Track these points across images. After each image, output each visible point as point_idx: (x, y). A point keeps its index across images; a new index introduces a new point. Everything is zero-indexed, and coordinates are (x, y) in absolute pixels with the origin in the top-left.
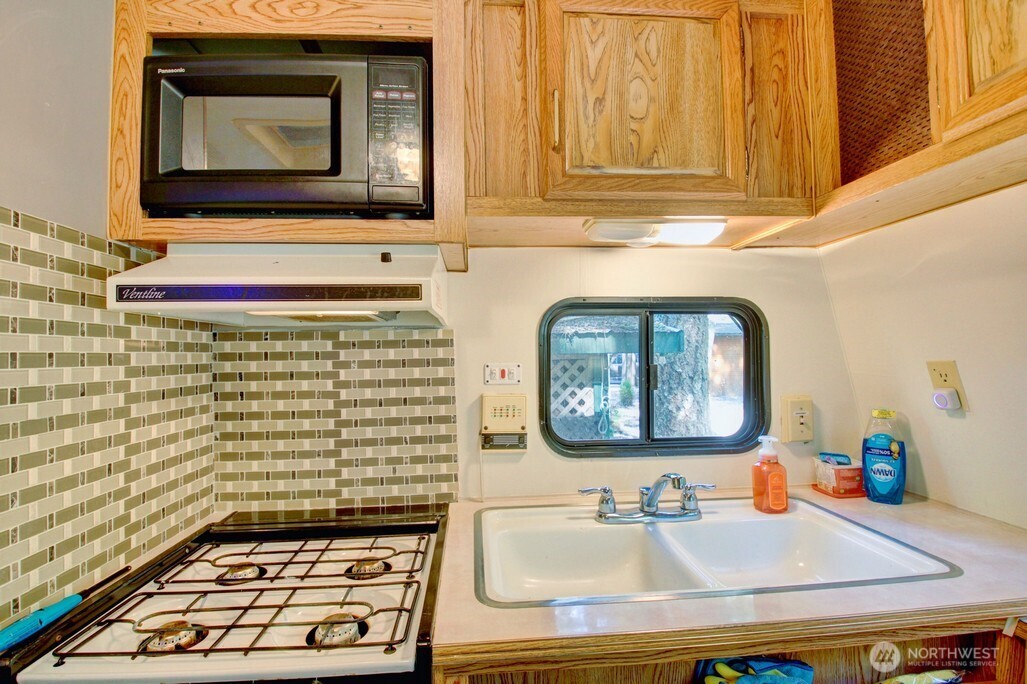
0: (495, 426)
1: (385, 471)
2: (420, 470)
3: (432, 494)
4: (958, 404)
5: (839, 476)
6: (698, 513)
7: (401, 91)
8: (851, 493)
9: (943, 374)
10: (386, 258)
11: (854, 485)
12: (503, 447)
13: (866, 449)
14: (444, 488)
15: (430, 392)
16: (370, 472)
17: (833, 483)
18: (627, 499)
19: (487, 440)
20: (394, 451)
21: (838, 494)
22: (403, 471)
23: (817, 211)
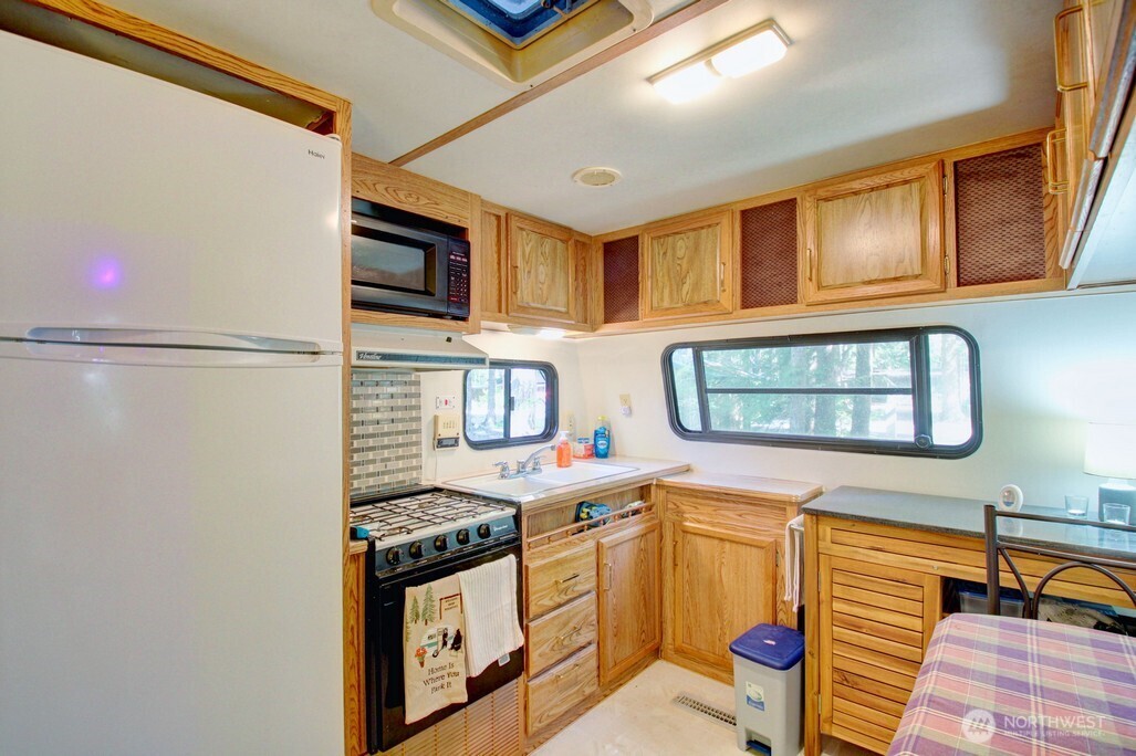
0: (444, 433)
1: (379, 467)
2: (401, 464)
3: (407, 479)
4: (630, 412)
5: (586, 449)
6: (540, 470)
7: (462, 257)
8: (591, 456)
9: (625, 400)
10: (449, 340)
11: (590, 452)
12: (447, 446)
13: (596, 434)
14: (415, 474)
15: (407, 414)
16: (371, 469)
17: (584, 453)
18: (513, 467)
19: (441, 443)
20: (386, 453)
21: (585, 457)
22: (391, 465)
23: (595, 330)
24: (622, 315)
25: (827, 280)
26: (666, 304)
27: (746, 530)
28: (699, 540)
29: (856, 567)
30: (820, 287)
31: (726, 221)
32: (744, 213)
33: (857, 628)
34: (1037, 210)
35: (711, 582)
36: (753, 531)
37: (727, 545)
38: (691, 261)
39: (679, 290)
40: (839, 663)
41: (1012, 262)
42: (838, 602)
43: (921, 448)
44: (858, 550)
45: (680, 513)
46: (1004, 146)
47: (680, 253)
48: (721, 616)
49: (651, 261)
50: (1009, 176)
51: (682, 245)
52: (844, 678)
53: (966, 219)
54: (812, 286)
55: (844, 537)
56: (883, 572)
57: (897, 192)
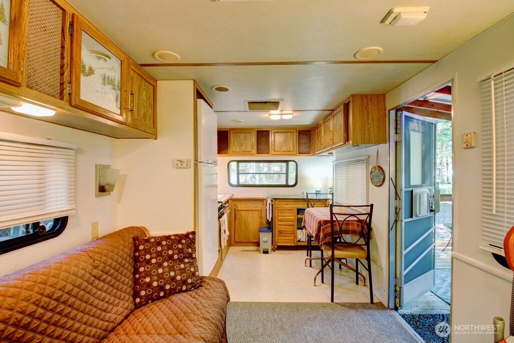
24: (222, 152)
25: (276, 150)
26: (237, 150)
27: (254, 207)
28: (242, 212)
29: (283, 209)
30: (275, 151)
31: (254, 133)
32: (258, 131)
33: (283, 221)
34: (310, 141)
35: (245, 222)
36: (256, 207)
37: (250, 212)
38: (244, 141)
39: (241, 148)
40: (279, 229)
41: (306, 150)
42: (279, 217)
43: (287, 186)
44: (283, 205)
45: (236, 206)
46: (306, 129)
47: (241, 138)
48: (248, 230)
49: (232, 138)
50: (307, 135)
51: (242, 136)
52: (280, 232)
53: (300, 141)
54: (273, 151)
55: (280, 203)
56: (287, 209)
57: (289, 134)
